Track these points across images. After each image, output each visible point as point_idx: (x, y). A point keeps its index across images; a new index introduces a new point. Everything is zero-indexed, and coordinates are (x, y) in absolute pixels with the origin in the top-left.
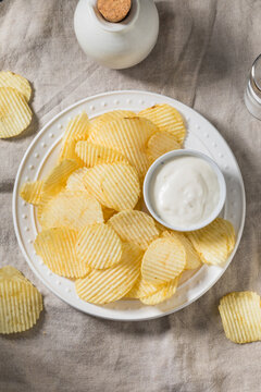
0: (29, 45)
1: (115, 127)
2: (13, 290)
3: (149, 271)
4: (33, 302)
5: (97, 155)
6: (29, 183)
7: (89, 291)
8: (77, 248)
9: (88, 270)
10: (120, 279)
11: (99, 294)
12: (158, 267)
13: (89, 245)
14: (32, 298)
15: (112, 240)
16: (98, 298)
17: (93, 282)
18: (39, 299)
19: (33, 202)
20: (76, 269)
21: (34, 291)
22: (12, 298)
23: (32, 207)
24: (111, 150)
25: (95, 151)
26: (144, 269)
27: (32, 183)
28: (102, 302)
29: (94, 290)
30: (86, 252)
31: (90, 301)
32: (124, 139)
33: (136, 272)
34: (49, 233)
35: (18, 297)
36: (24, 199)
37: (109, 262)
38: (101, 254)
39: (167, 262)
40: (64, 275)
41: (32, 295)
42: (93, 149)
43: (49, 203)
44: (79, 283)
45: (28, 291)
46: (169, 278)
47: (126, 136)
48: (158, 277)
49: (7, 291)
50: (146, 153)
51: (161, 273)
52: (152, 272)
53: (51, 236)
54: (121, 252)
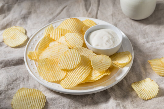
0: (22, 16)
1: (66, 22)
2: (30, 93)
3: (95, 65)
4: (41, 97)
5: (60, 34)
6: (31, 51)
7: (68, 83)
8: (59, 65)
9: (66, 74)
10: (82, 72)
11: (73, 82)
12: (99, 64)
13: (64, 61)
14: (40, 96)
15: (75, 54)
16: (73, 84)
17: (69, 79)
18: (43, 97)
19: (34, 59)
20: (60, 76)
21: (40, 93)
22: (30, 96)
23: (34, 61)
24: (67, 30)
25: (59, 32)
26: (93, 64)
27: (33, 52)
28: (75, 85)
29: (70, 81)
30: (63, 64)
31: (69, 87)
32: (71, 27)
33: (89, 69)
34: (44, 60)
35: (33, 96)
36: (30, 58)
37: (75, 64)
38: (71, 62)
39: (103, 62)
40: (55, 81)
41: (40, 94)
42: (58, 31)
43: (42, 53)
44: (62, 82)
45: (37, 93)
46: (105, 69)
47: (72, 26)
48: (100, 68)
49: (27, 94)
50: (82, 34)
51: (101, 66)
52: (97, 66)
53: (45, 62)
54: (80, 58)
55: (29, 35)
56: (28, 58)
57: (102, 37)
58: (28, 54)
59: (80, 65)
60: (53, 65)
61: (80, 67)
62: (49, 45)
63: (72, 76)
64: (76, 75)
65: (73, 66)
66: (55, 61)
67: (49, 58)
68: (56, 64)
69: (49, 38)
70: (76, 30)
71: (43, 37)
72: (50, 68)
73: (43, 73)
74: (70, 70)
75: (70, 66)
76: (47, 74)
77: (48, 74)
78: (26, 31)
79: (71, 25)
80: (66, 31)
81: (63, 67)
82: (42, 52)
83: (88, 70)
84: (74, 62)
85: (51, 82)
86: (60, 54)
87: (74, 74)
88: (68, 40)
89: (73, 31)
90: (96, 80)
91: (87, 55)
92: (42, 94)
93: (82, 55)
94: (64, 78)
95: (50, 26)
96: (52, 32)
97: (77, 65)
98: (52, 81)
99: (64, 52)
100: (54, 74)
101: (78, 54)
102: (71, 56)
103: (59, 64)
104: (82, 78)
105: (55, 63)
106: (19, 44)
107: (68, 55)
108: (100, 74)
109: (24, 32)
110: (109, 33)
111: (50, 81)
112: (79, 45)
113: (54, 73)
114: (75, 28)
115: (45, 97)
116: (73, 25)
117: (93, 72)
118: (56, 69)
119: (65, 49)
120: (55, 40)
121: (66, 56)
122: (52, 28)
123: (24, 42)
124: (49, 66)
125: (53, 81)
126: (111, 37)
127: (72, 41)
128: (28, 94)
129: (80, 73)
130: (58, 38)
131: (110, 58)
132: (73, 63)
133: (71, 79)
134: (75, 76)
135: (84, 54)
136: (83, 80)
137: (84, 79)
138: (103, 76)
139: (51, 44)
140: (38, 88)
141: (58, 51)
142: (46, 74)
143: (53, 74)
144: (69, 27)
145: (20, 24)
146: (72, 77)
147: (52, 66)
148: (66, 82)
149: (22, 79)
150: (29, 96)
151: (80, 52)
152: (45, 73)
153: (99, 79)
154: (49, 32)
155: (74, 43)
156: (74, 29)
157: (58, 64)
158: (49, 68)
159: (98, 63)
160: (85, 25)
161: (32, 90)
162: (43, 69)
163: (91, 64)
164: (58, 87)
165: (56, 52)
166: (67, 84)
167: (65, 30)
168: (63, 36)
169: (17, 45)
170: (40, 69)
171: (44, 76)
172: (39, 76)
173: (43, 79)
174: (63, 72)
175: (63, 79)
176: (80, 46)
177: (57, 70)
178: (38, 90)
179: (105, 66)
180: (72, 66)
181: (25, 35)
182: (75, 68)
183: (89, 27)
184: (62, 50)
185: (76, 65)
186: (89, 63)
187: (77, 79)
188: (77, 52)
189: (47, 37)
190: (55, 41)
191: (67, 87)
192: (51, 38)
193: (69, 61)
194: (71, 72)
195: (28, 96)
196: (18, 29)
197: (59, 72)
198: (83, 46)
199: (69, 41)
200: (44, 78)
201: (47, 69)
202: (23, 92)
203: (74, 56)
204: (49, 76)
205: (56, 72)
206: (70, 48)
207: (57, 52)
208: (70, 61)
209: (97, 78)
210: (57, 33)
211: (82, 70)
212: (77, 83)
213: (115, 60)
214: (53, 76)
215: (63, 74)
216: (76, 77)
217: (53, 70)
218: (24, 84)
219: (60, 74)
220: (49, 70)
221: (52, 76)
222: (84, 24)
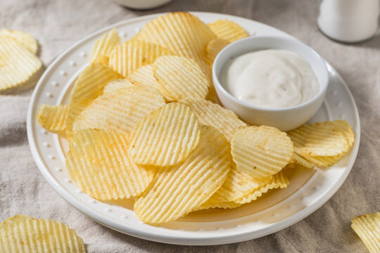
1: (161, 25)
2: (40, 231)
3: (244, 157)
4: (71, 248)
5: (141, 58)
6: (48, 106)
7: (157, 209)
8: (131, 151)
9: (151, 178)
10: (203, 174)
11: (174, 205)
12: (254, 153)
13: (148, 140)
14: (70, 242)
15: (183, 119)
16: (172, 212)
17: (162, 194)
18: (80, 246)
19: (57, 129)
20: (133, 185)
21: (71, 234)
22: (38, 243)
23: (55, 136)
24: (160, 47)
25: (138, 52)
26: (236, 153)
27: (53, 107)
28: (180, 214)
29: (165, 203)
30: (146, 150)
31: (161, 221)
32: (175, 38)
33: (224, 167)
34: (88, 135)
35: (47, 241)
36: (44, 127)
37: (182, 151)
38: (169, 143)
39: (267, 147)
40: (116, 198)
41: (69, 238)
42: (135, 50)
43: (82, 113)
44: (139, 204)
45: (62, 233)
46: (273, 169)
47: (176, 36)
48: (258, 166)
49: (30, 235)
50: (206, 62)
51: (261, 162)
52: (248, 159)
53: (91, 140)
54: (199, 132)
55: (47, 57)
56: (38, 125)
57: (267, 75)
58: (40, 113)
59: (197, 154)
60: (113, 151)
61: (195, 161)
62: (103, 88)
63: (170, 187)
64: (182, 183)
65: (174, 156)
66: (121, 138)
67: (103, 127)
68: (123, 147)
69: (105, 68)
70: (187, 50)
71: (88, 64)
72: (104, 159)
73: (81, 173)
74: (165, 167)
75: (165, 156)
76: (95, 177)
77: (98, 177)
78: (39, 47)
79: (173, 34)
80: (157, 48)
81: (146, 157)
82: (82, 110)
83: (220, 171)
84: (178, 143)
85: (106, 202)
86: (138, 117)
87: (178, 180)
88: (162, 75)
89: (180, 52)
90: (243, 202)
91: (220, 126)
92: (75, 238)
93: (205, 124)
94: (147, 191)
95: (110, 34)
96: (114, 51)
97: (187, 154)
98: (109, 198)
99: (149, 112)
100: (114, 178)
101: (191, 121)
102: (169, 126)
103: (131, 147)
104: (203, 195)
105: (120, 146)
106: (15, 84)
107: (162, 123)
108: (256, 186)
109: (35, 48)
110: (287, 63)
111: (103, 198)
112: (196, 94)
113: (117, 175)
114: (185, 41)
115: (86, 246)
116: (180, 33)
117: (235, 178)
118: (121, 163)
119: (152, 104)
120: (124, 75)
121: (154, 125)
122: (116, 40)
123: (30, 78)
124: (101, 153)
125: (113, 200)
126: (293, 75)
127: (176, 82)
128: (34, 236)
129: (197, 180)
130: (132, 69)
131: (288, 138)
132: (175, 145)
133: (166, 197)
134: (180, 187)
135: (210, 122)
136: (204, 201)
137: (208, 198)
138: (265, 190)
139: (112, 88)
140: (64, 217)
141: (132, 109)
142: (92, 177)
143: (111, 177)
144: (167, 40)
145: (25, 25)
146: (170, 190)
147: (111, 153)
148: (152, 204)
149: (16, 188)
150: (34, 241)
151: (200, 114)
152: (87, 174)
153: (255, 199)
154: (107, 50)
155: (181, 87)
156: (182, 47)
157: (128, 147)
158: (100, 157)
159: (253, 150)
160: (216, 37)
161: (44, 224)
162: (82, 159)
163: (232, 153)
164: (127, 217)
165: (126, 112)
166: (154, 208)
167: (155, 46)
168: (149, 63)
169: (10, 86)
170: (72, 159)
171: (84, 181)
172: (70, 182)
173: (81, 192)
174: (145, 172)
175: (143, 195)
176: (199, 97)
177: (124, 165)
178: (63, 225)
179: (274, 161)
180: (172, 155)
181: (36, 59)
182: (182, 163)
183: (228, 43)
184: (142, 107)
185: (185, 152)
186: (226, 149)
187: (187, 196)
188: (190, 114)
189: (101, 64)
190: (123, 78)
191: (154, 221)
192: (112, 70)
193: (164, 140)
194: (169, 174)
195: (31, 242)
196: (15, 39)
197: (132, 174)
198: (207, 98)
199: (166, 79)
200: (84, 187)
201: (94, 161)
202: (19, 229)
203: (181, 127)
204: (102, 185)
205: (121, 171)
206: (167, 102)
207: (128, 110)
208: (166, 142)
209: (246, 197)
210: (129, 54)
211: (203, 169)
212: (184, 209)
213: (304, 146)
214: (113, 183)
215: (145, 179)
216: (182, 190)
217: (113, 166)
218: (24, 205)
219: (134, 180)
220: (101, 166)
221: (110, 182)
222: (212, 33)
